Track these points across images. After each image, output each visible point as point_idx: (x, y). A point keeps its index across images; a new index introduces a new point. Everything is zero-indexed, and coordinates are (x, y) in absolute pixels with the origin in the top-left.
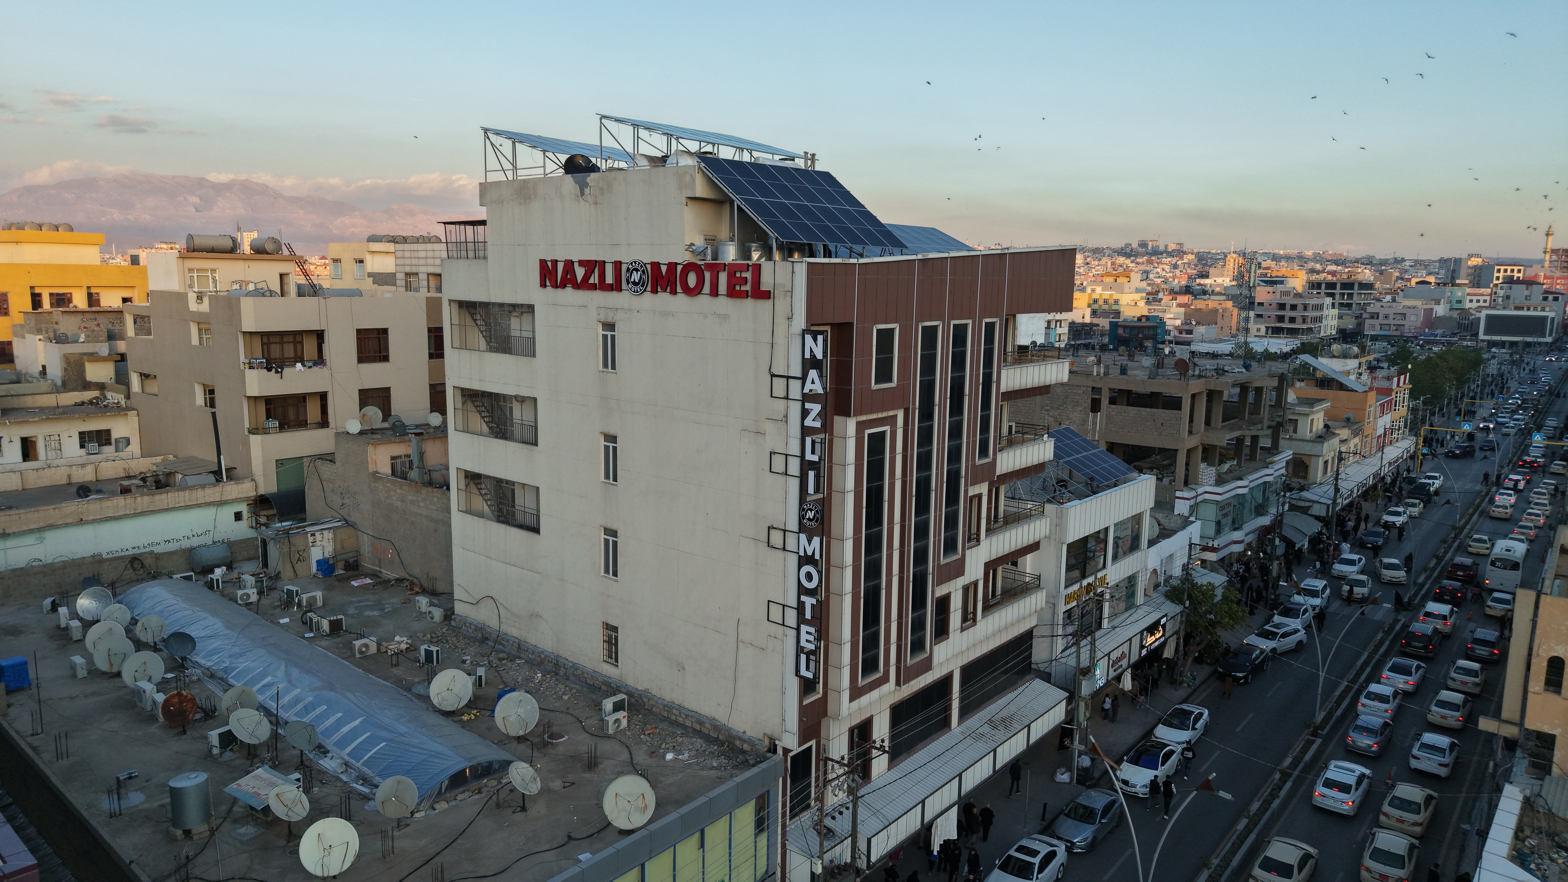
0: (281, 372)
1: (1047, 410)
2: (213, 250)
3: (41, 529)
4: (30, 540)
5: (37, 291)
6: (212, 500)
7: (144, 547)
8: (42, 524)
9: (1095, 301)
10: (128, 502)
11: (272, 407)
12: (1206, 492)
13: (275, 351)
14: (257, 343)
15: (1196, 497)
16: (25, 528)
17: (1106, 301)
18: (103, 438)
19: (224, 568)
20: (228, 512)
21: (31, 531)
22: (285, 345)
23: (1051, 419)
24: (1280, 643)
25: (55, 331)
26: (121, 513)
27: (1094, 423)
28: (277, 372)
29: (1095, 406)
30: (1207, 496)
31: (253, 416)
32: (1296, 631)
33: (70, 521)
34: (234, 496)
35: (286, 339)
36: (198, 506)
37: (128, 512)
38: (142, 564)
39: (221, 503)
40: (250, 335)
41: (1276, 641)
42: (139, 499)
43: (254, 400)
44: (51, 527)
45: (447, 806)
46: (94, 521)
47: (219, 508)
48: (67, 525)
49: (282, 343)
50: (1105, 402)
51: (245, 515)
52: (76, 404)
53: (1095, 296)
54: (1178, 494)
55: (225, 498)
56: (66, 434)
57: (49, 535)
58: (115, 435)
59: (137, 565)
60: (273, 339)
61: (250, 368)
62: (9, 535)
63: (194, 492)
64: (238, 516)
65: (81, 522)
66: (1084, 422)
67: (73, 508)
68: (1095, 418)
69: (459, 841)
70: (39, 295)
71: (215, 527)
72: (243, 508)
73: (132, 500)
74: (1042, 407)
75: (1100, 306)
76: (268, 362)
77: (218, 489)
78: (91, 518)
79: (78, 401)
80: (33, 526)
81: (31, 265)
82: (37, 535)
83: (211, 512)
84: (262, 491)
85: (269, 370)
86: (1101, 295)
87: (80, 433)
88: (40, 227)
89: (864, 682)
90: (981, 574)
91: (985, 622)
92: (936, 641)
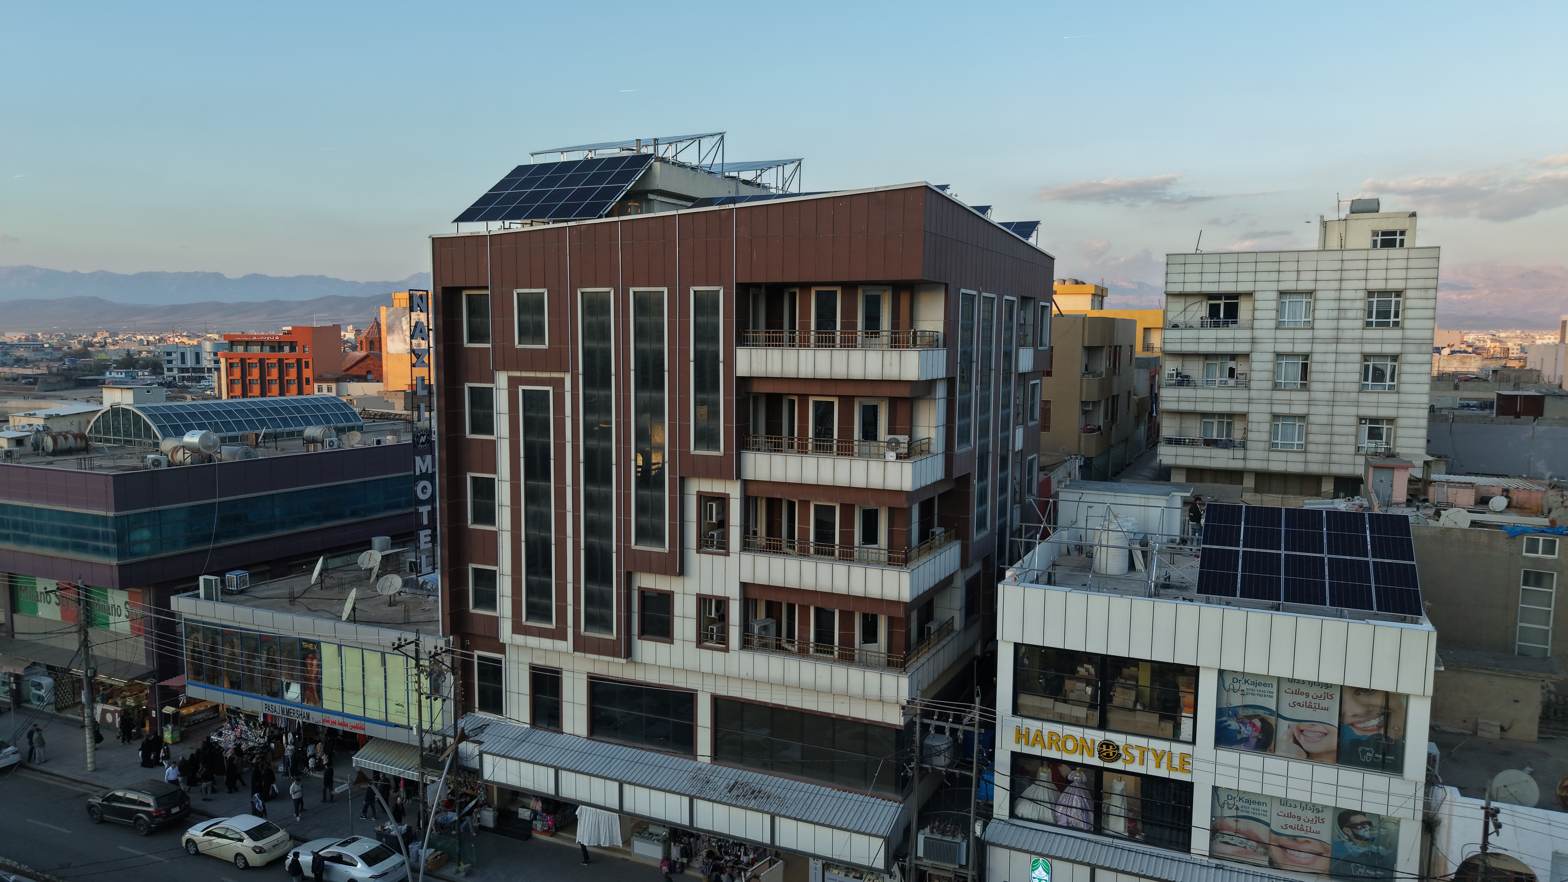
89: (529, 624)
90: (733, 593)
91: (747, 657)
92: (650, 637)
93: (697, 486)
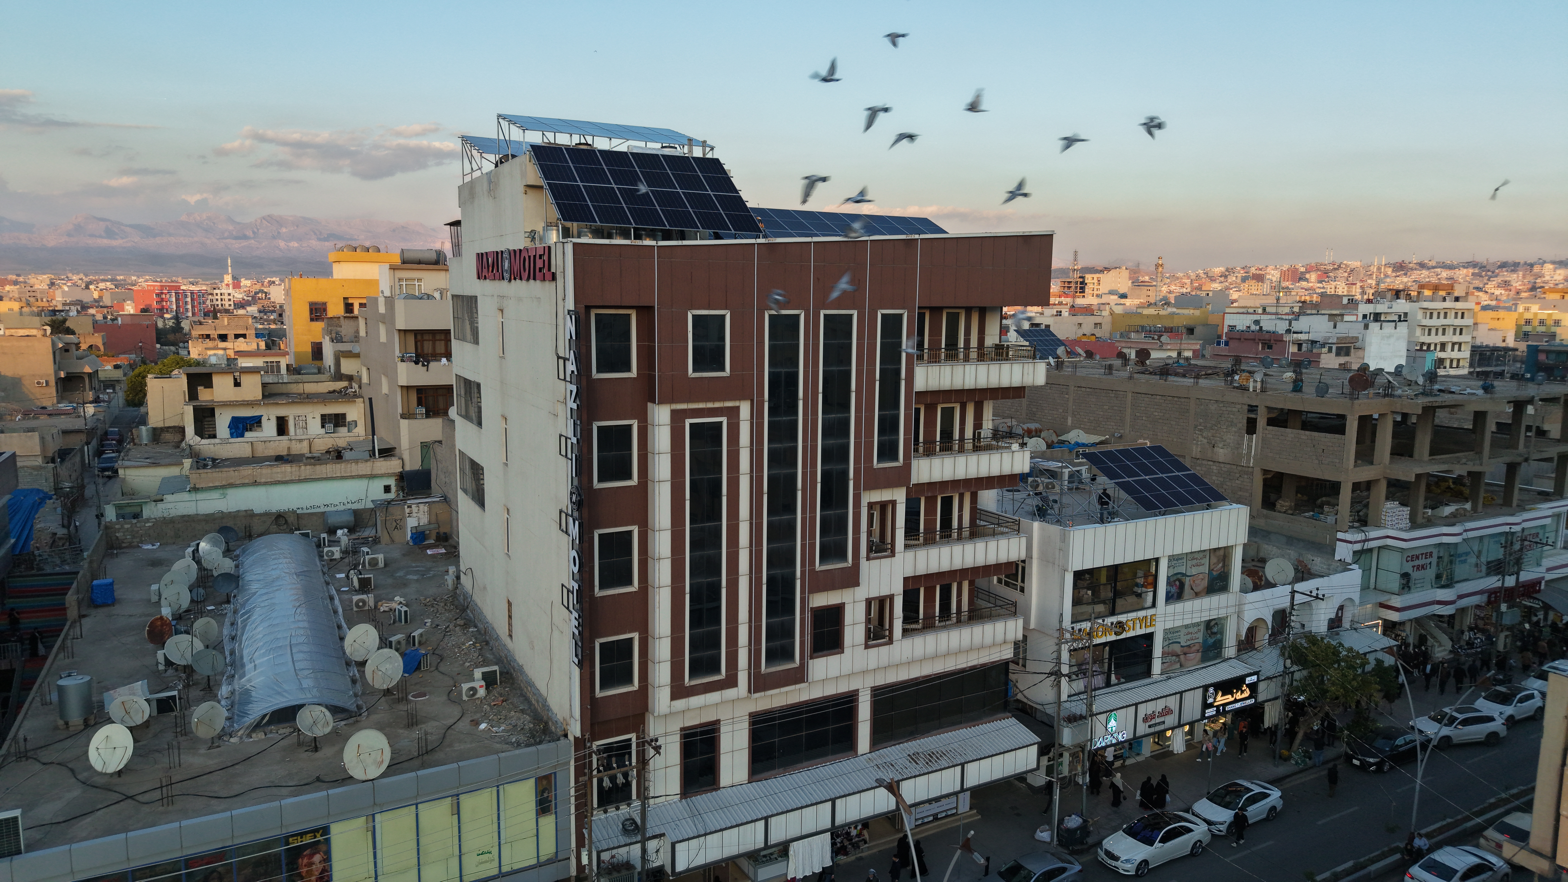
0: (427, 366)
1: (1200, 430)
2: (420, 262)
3: (223, 487)
4: (215, 495)
5: (350, 301)
6: (364, 473)
7: (307, 509)
8: (224, 483)
9: (1528, 322)
10: (294, 469)
11: (423, 396)
12: (1388, 537)
13: (428, 347)
14: (411, 340)
15: (1364, 541)
16: (211, 485)
17: (1542, 322)
18: (338, 420)
19: (346, 530)
20: (379, 485)
21: (215, 488)
22: (437, 343)
23: (1205, 441)
24: (1457, 731)
25: (337, 333)
26: (288, 479)
27: (1250, 447)
28: (423, 365)
29: (1251, 427)
30: (1389, 542)
31: (406, 402)
32: (1491, 719)
33: (247, 481)
34: (383, 471)
35: (438, 337)
36: (352, 477)
37: (293, 478)
38: (286, 521)
39: (372, 477)
40: (404, 332)
41: (1452, 728)
42: (303, 467)
43: (407, 389)
44: (232, 486)
45: (263, 737)
46: (266, 484)
47: (371, 481)
48: (244, 485)
49: (434, 341)
50: (1261, 422)
51: (393, 489)
52: (330, 392)
53: (1528, 316)
54: (1340, 535)
55: (375, 472)
56: (311, 415)
57: (231, 492)
58: (349, 418)
59: (282, 521)
60: (426, 337)
61: (402, 361)
62: (198, 489)
63: (349, 466)
64: (387, 489)
65: (255, 483)
66: (1239, 445)
67: (250, 472)
68: (1251, 440)
69: (237, 767)
70: (352, 305)
71: (367, 497)
72: (392, 482)
73: (297, 468)
74: (1196, 427)
75: (1534, 328)
76: (417, 356)
77: (369, 464)
78: (263, 480)
79: (331, 389)
80: (217, 484)
81: (345, 280)
82: (221, 491)
83: (363, 483)
84: (408, 468)
85: (417, 363)
86: (1536, 314)
87: (322, 415)
88: (355, 249)
89: (694, 682)
90: (898, 589)
91: (908, 642)
92: (820, 654)
93: (868, 497)
